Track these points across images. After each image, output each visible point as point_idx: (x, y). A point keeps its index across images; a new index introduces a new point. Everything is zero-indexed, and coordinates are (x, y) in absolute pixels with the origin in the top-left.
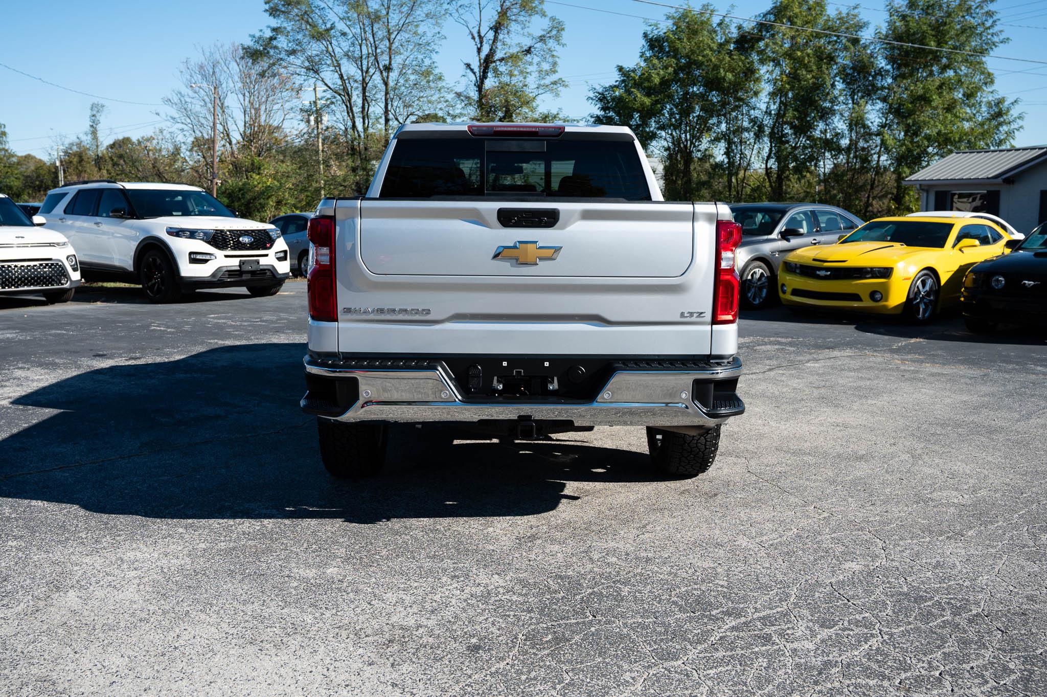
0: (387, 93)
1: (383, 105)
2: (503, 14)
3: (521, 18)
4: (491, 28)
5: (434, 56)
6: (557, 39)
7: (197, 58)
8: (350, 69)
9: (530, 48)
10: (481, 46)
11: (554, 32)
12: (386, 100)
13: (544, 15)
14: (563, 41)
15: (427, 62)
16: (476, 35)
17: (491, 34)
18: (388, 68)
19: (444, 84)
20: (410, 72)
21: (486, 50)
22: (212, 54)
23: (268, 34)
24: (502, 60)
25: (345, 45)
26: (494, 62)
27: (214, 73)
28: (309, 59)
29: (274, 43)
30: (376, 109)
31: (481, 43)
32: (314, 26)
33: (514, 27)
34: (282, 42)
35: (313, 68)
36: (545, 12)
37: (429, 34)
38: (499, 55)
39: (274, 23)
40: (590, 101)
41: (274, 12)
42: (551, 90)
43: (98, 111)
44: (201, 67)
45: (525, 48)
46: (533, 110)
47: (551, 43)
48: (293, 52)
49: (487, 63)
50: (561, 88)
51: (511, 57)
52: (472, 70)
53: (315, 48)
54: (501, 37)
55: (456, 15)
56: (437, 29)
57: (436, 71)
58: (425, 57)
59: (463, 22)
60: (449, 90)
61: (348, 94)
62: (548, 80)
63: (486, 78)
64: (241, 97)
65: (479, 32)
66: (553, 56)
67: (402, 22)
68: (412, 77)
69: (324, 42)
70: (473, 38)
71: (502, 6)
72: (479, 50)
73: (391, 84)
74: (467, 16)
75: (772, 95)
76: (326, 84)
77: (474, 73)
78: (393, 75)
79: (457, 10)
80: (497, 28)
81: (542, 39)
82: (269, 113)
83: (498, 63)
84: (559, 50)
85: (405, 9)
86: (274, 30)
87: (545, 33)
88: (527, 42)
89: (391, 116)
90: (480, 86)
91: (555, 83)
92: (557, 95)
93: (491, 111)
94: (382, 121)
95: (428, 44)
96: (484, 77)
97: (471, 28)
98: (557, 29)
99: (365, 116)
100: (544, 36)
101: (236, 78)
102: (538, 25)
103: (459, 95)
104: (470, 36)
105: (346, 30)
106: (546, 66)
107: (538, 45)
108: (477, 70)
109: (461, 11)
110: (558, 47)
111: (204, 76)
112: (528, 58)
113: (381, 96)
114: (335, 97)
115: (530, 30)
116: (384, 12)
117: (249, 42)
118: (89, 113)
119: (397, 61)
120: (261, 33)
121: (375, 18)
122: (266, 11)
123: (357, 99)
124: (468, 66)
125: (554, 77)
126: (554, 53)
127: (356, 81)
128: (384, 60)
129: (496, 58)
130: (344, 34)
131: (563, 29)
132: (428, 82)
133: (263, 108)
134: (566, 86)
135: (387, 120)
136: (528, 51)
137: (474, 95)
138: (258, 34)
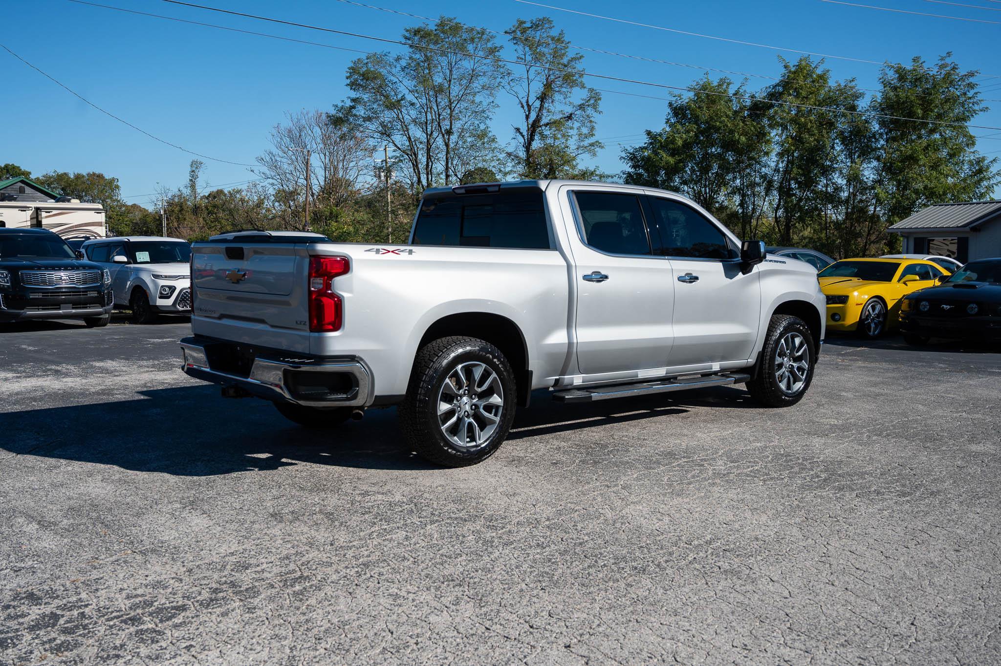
0: (448, 152)
1: (444, 164)
2: (548, 86)
3: (564, 90)
4: (538, 98)
5: (488, 122)
6: (595, 107)
7: (286, 124)
8: (417, 133)
9: (571, 114)
10: (529, 113)
11: (592, 101)
12: (447, 159)
13: (583, 87)
14: (600, 109)
15: (482, 127)
16: (525, 104)
17: (538, 104)
18: (449, 132)
19: (497, 146)
20: (468, 135)
21: (533, 116)
22: (299, 120)
23: (349, 103)
24: (546, 125)
25: (413, 113)
26: (540, 126)
27: (300, 136)
28: (382, 124)
29: (354, 111)
30: (439, 167)
31: (529, 111)
32: (387, 97)
33: (557, 97)
34: (360, 111)
35: (386, 133)
36: (584, 84)
37: (485, 104)
38: (544, 121)
39: (354, 94)
40: (623, 160)
41: (353, 85)
42: (589, 151)
43: (197, 168)
44: (290, 131)
45: (567, 115)
46: (574, 167)
47: (590, 111)
48: (369, 119)
49: (534, 127)
50: (597, 149)
51: (555, 122)
52: (521, 134)
53: (388, 116)
54: (546, 105)
55: (508, 87)
56: (491, 99)
57: (490, 135)
58: (481, 123)
59: (514, 93)
60: (501, 151)
61: (415, 154)
62: (586, 142)
63: (533, 140)
64: (322, 156)
65: (527, 102)
66: (591, 121)
67: (461, 93)
68: (469, 140)
69: (395, 110)
70: (523, 107)
71: (547, 79)
72: (527, 117)
73: (452, 145)
74: (517, 88)
75: (780, 155)
76: (396, 146)
77: (523, 136)
78: (454, 138)
79: (509, 84)
80: (543, 98)
81: (581, 107)
82: (346, 169)
83: (543, 128)
84: (596, 117)
85: (464, 82)
86: (353, 100)
87: (583, 102)
88: (568, 110)
89: (451, 172)
90: (528, 147)
91: (592, 145)
92: (594, 155)
93: (537, 168)
94: (443, 176)
95: (484, 111)
96: (531, 139)
97: (520, 98)
98: (594, 99)
99: (429, 171)
100: (583, 104)
101: (319, 140)
102: (578, 95)
103: (509, 154)
104: (520, 105)
105: (415, 101)
106: (585, 130)
107: (578, 112)
108: (525, 133)
109: (512, 84)
110: (595, 114)
111: (292, 139)
112: (570, 123)
113: (442, 155)
114: (403, 156)
115: (571, 100)
116: (446, 85)
117: (332, 112)
118: (189, 169)
119: (457, 125)
120: (343, 104)
121: (439, 90)
122: (347, 85)
123: (422, 159)
124: (518, 130)
125: (592, 140)
126: (592, 119)
127: (421, 143)
128: (445, 125)
129: (542, 123)
130: (413, 104)
131: (600, 99)
132: (484, 143)
133: (341, 166)
134: (602, 147)
135: (447, 176)
136: (570, 117)
137: (522, 154)
138: (340, 105)
